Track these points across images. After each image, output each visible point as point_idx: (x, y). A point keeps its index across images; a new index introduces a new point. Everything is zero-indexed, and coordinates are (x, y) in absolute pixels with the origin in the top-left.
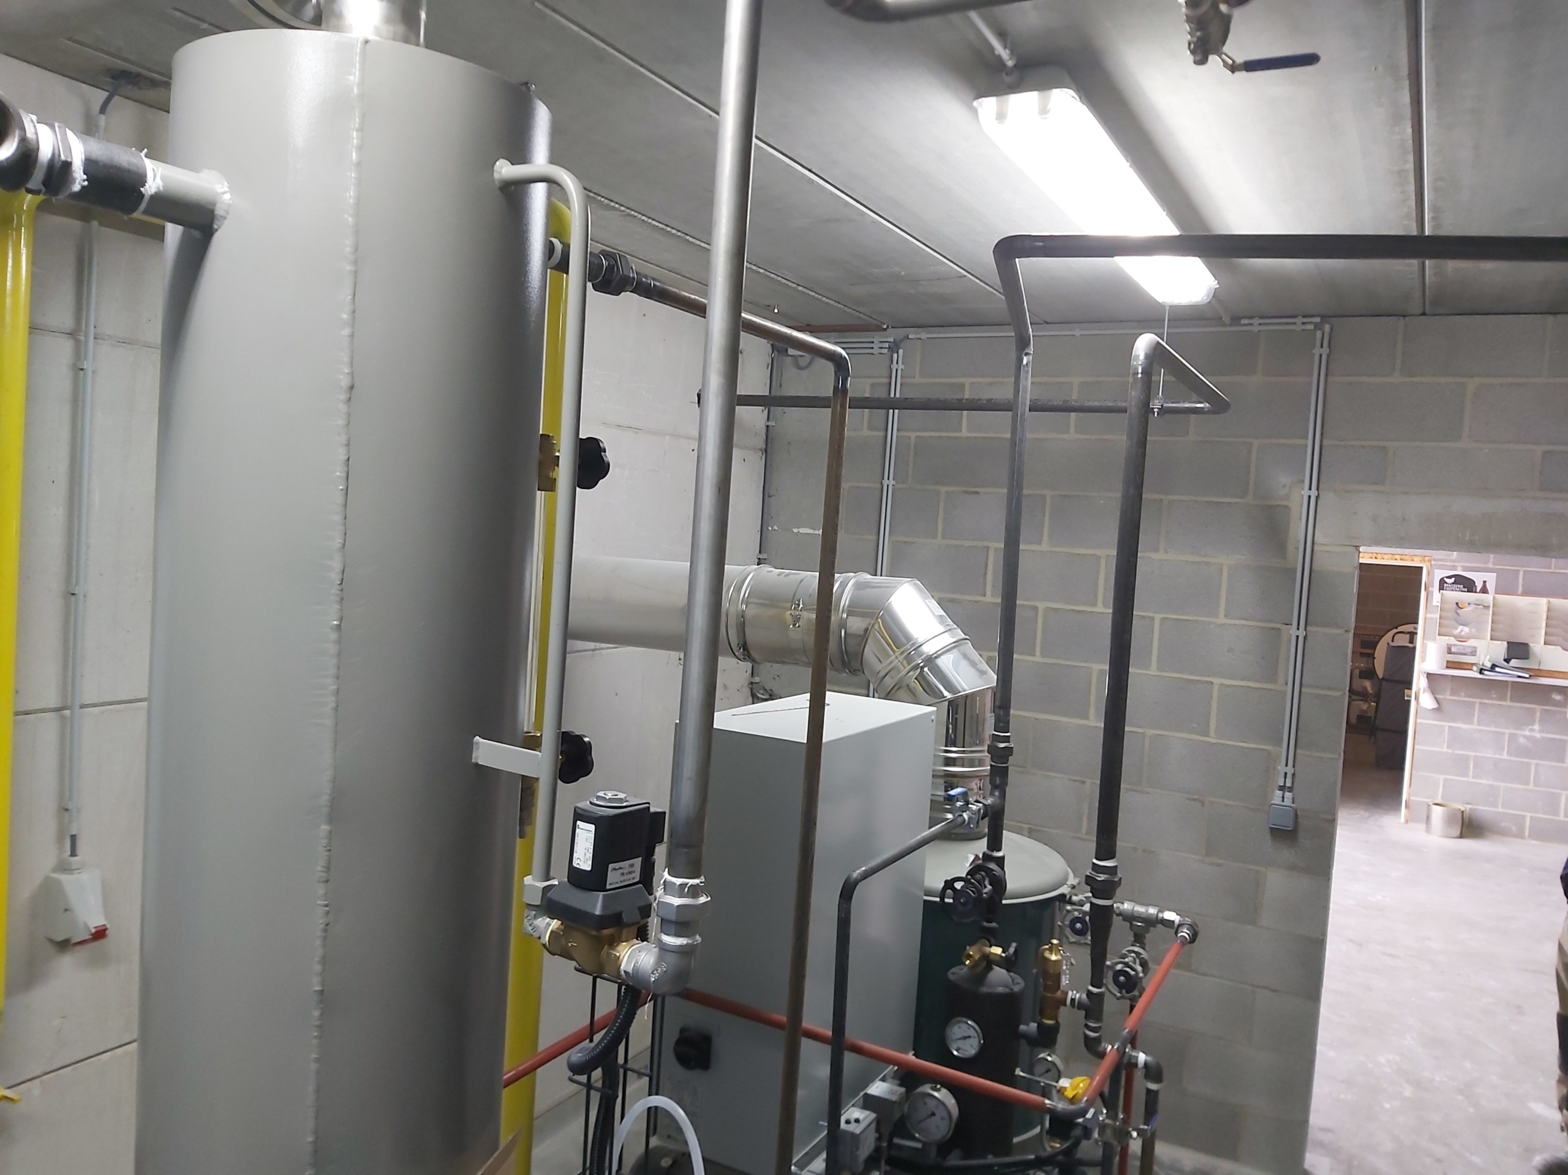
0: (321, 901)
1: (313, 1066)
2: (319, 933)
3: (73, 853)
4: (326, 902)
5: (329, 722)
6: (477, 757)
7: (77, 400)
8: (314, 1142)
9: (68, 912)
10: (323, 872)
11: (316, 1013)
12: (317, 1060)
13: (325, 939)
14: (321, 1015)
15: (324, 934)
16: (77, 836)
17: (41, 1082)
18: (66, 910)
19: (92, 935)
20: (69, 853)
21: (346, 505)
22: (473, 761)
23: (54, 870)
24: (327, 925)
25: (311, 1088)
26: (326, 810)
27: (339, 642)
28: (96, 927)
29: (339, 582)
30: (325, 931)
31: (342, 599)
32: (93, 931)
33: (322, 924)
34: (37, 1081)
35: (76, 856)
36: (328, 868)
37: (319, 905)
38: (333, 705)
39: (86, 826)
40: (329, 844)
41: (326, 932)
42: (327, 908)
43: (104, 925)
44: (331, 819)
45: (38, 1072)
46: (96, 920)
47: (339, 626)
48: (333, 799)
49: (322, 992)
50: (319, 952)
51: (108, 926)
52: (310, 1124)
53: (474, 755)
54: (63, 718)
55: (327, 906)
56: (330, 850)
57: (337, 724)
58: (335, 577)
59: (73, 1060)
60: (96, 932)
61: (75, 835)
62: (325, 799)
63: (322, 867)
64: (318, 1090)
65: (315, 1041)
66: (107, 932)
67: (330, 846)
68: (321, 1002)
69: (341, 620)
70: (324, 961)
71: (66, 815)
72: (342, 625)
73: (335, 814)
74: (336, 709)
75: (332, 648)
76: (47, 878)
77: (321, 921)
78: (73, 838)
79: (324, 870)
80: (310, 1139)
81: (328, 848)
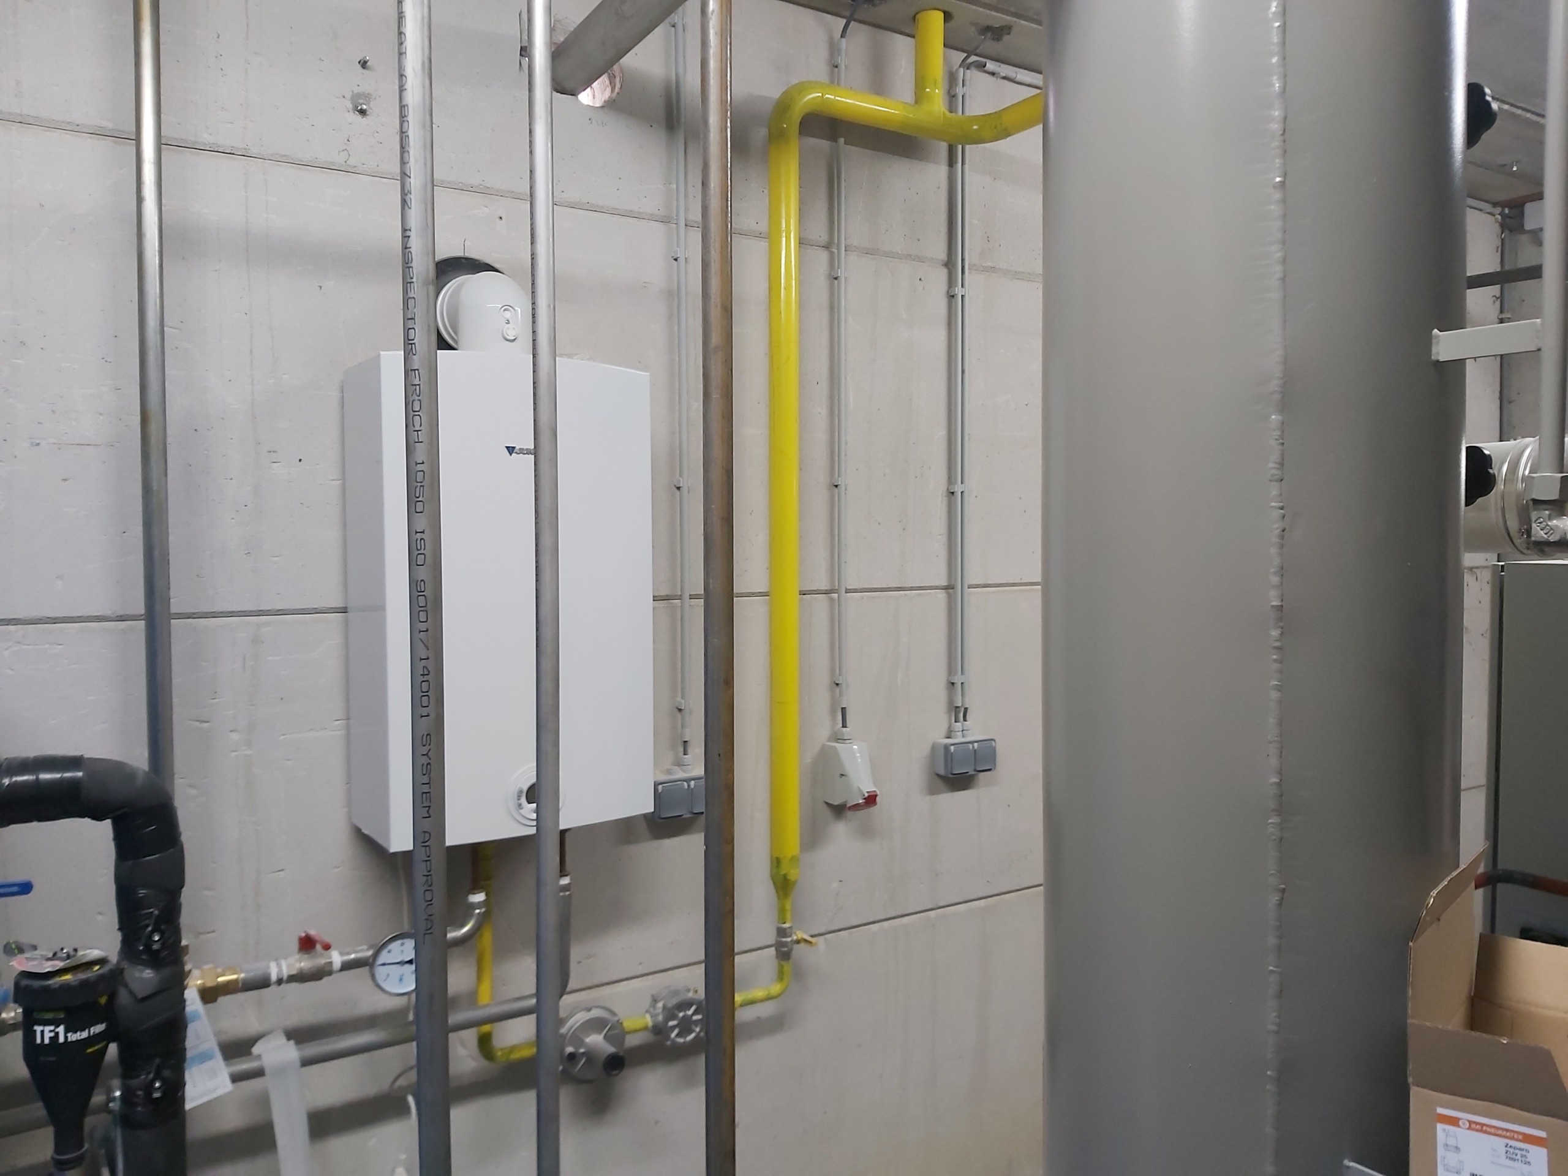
0: (1275, 502)
1: (1274, 695)
2: (1275, 540)
3: (844, 726)
4: (1282, 504)
5: (1276, 295)
6: (1438, 353)
7: (833, 308)
8: (1279, 784)
9: (843, 777)
10: (1274, 468)
11: (1275, 633)
12: (1278, 688)
13: (1282, 546)
14: (1282, 634)
15: (1280, 541)
16: (847, 709)
17: (826, 940)
18: (842, 775)
19: (865, 799)
20: (841, 726)
21: (1284, 44)
22: (1433, 357)
23: (830, 740)
24: (1283, 531)
25: (1272, 720)
26: (1277, 397)
27: (1283, 201)
28: (868, 792)
29: (1281, 132)
30: (1282, 537)
31: (1285, 152)
32: (866, 795)
33: (1277, 529)
34: (822, 938)
35: (846, 727)
36: (1281, 464)
37: (1272, 507)
38: (1279, 275)
39: (851, 699)
40: (1282, 437)
41: (1283, 539)
42: (1282, 511)
43: (875, 791)
44: (1284, 407)
45: (823, 930)
46: (867, 787)
47: (1283, 183)
48: (1285, 383)
49: (1280, 608)
50: (1277, 561)
51: (878, 793)
52: (1274, 762)
53: (1434, 351)
54: (832, 600)
55: (1282, 508)
56: (1283, 444)
57: (1285, 297)
58: (1276, 127)
59: (848, 925)
60: (869, 796)
61: (845, 708)
62: (1274, 385)
63: (1276, 463)
64: (1280, 723)
65: (1276, 666)
66: (878, 798)
67: (1283, 439)
68: (1280, 619)
69: (1285, 175)
70: (1282, 571)
71: (837, 690)
72: (1287, 182)
73: (1287, 401)
74: (1283, 279)
75: (1275, 209)
76: (824, 746)
77: (1276, 526)
78: (843, 709)
79: (1276, 466)
80: (1274, 780)
81: (1281, 441)
